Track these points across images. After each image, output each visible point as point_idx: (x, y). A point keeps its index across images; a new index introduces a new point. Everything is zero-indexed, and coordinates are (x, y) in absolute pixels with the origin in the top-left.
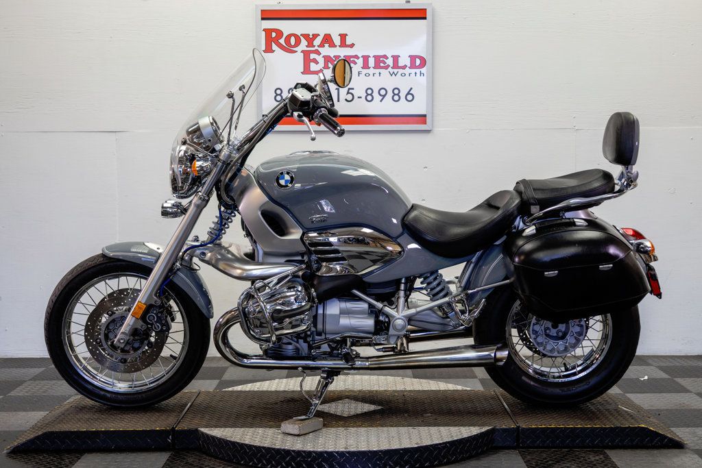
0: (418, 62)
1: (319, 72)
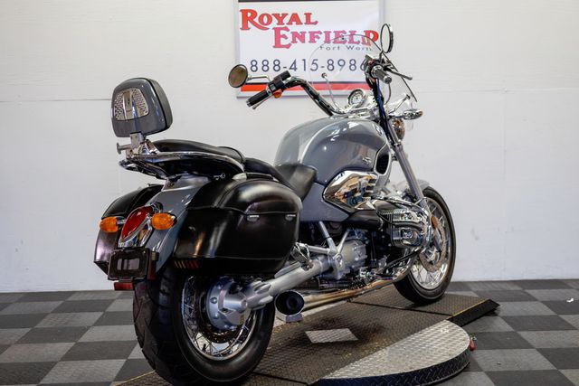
0: (372, 36)
1: (288, 46)
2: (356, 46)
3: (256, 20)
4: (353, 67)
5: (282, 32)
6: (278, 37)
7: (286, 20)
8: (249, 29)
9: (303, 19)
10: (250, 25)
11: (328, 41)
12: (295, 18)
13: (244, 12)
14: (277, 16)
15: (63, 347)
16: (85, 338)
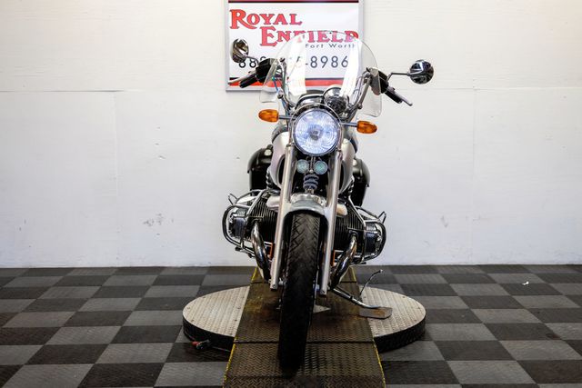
1: (274, 45)
2: (338, 43)
3: (245, 20)
4: (335, 64)
5: (269, 31)
6: (265, 35)
7: (273, 20)
8: (238, 28)
9: (288, 19)
10: (239, 24)
11: (311, 40)
12: (281, 18)
13: (234, 12)
14: (264, 16)
15: (65, 315)
16: (85, 308)
